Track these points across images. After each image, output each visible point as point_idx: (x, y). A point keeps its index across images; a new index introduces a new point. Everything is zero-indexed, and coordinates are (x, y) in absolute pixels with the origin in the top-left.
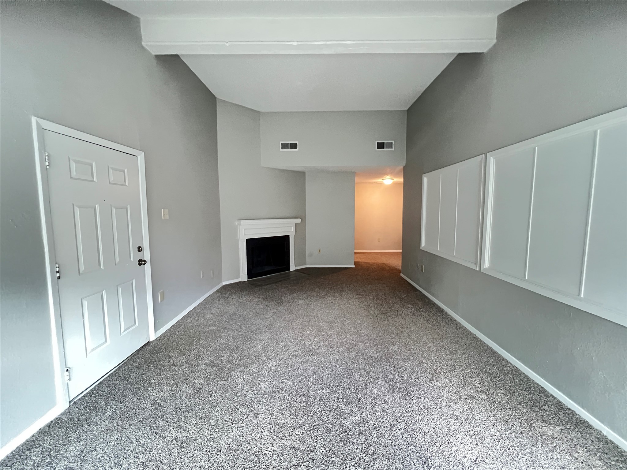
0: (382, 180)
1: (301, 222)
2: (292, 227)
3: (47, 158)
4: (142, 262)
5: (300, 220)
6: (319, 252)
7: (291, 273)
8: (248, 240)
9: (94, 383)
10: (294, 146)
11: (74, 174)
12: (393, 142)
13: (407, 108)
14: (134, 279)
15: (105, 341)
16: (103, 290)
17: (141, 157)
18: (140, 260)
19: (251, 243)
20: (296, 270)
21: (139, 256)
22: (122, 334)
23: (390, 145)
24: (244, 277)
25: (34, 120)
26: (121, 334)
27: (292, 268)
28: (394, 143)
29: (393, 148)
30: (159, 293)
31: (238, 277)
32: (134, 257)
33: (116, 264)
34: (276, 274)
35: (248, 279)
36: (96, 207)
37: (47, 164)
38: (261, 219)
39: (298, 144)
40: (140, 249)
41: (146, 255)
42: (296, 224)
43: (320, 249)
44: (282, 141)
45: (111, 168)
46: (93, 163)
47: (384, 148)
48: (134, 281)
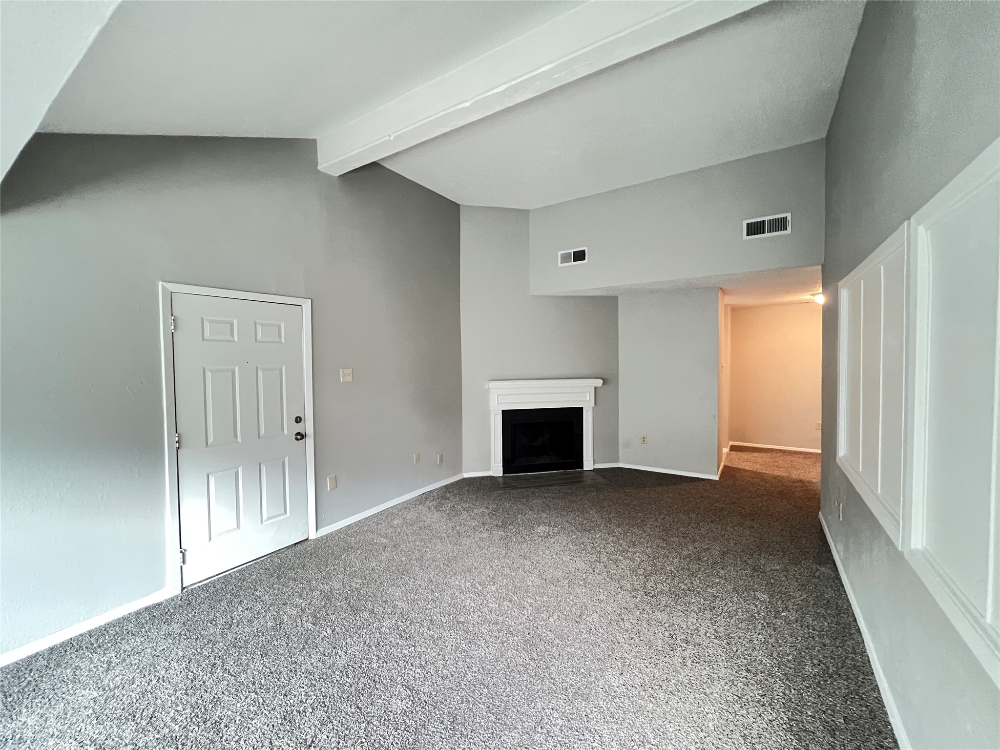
0: (811, 297)
1: (603, 384)
2: (588, 393)
3: (172, 322)
4: (301, 436)
5: (602, 381)
6: (644, 441)
7: (585, 474)
8: (504, 412)
9: (219, 573)
10: (580, 256)
11: (207, 335)
12: (789, 216)
13: (824, 135)
14: (287, 457)
15: (237, 527)
16: (240, 466)
17: (307, 305)
18: (298, 434)
19: (509, 417)
20: (595, 470)
21: (299, 428)
22: (264, 523)
23: (780, 224)
24: (496, 469)
25: (160, 283)
26: (262, 523)
27: (588, 464)
28: (789, 218)
29: (789, 228)
30: (328, 478)
31: (488, 469)
32: (290, 429)
33: (259, 437)
34: (555, 471)
35: (504, 473)
36: (235, 370)
37: (173, 327)
38: (528, 379)
39: (586, 251)
40: (298, 420)
41: (309, 427)
42: (595, 387)
43: (644, 436)
44: (562, 250)
45: (259, 323)
46: (234, 321)
47: (764, 232)
48: (286, 459)
